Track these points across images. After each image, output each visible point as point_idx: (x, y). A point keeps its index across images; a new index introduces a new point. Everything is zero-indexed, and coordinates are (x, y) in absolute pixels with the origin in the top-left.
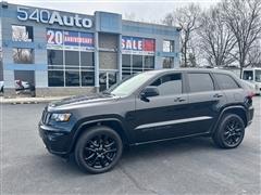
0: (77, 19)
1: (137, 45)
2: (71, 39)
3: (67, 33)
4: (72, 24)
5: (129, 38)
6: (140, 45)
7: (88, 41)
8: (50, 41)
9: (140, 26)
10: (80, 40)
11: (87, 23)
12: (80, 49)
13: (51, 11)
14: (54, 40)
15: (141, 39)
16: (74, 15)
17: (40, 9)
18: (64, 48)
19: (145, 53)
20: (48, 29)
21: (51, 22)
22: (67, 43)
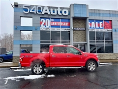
0: (59, 10)
1: (99, 25)
2: (55, 24)
3: (53, 20)
4: (56, 13)
5: (93, 20)
6: (101, 25)
7: (66, 24)
8: (42, 25)
9: (101, 12)
10: (61, 24)
11: (65, 12)
12: (61, 29)
13: (43, 7)
14: (45, 24)
15: (101, 21)
16: (57, 8)
17: (37, 6)
18: (51, 29)
19: (105, 30)
20: (41, 18)
21: (43, 13)
22: (52, 26)
